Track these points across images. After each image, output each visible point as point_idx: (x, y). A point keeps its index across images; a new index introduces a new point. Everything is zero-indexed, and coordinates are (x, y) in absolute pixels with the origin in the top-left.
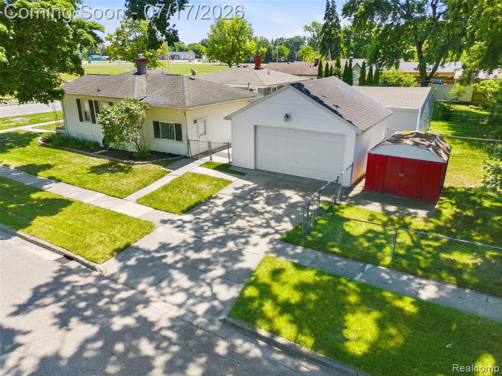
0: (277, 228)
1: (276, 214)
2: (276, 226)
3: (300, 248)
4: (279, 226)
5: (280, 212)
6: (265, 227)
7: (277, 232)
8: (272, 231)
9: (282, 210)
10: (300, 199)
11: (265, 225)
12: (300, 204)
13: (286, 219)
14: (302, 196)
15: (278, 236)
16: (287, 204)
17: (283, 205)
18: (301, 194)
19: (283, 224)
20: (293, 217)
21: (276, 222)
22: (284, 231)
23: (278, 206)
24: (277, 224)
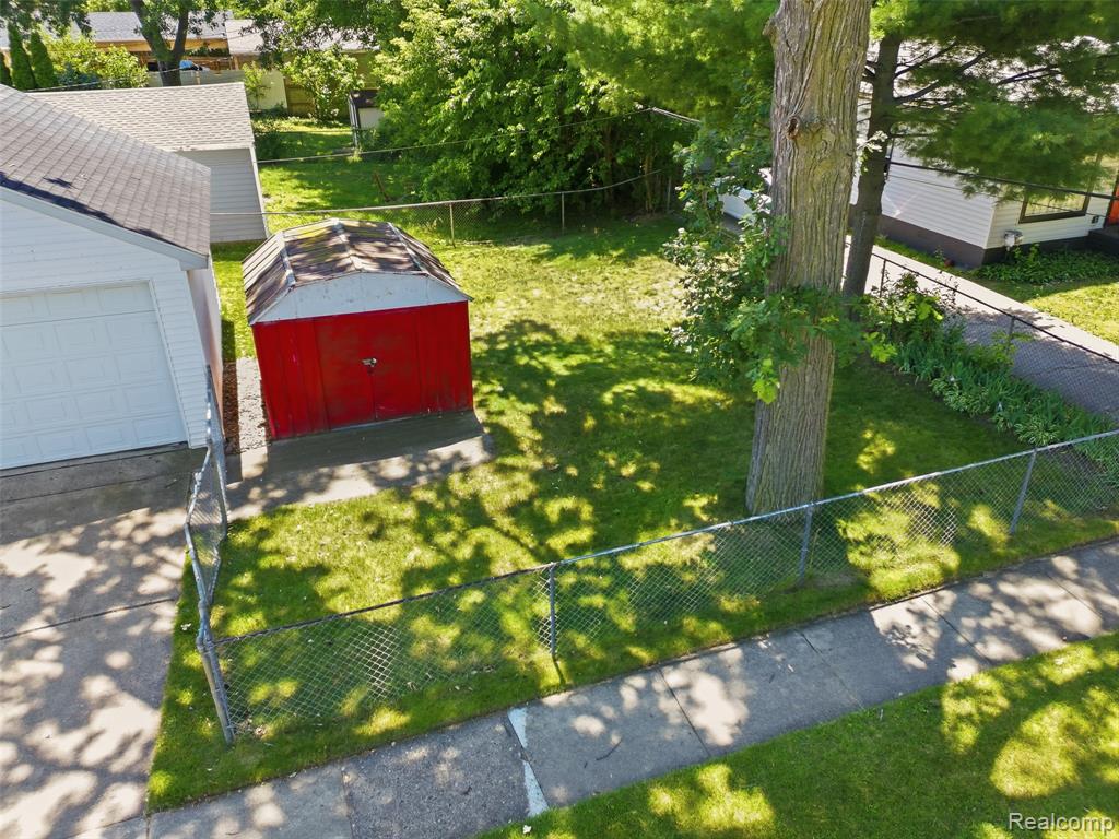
0: (92, 755)
1: (36, 685)
2: (80, 749)
3: (262, 793)
4: (91, 738)
5: (44, 666)
6: (34, 784)
7: (105, 776)
8: (80, 784)
9: (50, 653)
10: (82, 567)
11: (22, 772)
12: (102, 589)
13: (98, 686)
14: (82, 549)
15: (126, 798)
16: (49, 611)
17: (36, 628)
18: (69, 540)
19: (100, 720)
20: (118, 660)
21: (65, 729)
22: (133, 754)
23: (19, 642)
24: (77, 737)
